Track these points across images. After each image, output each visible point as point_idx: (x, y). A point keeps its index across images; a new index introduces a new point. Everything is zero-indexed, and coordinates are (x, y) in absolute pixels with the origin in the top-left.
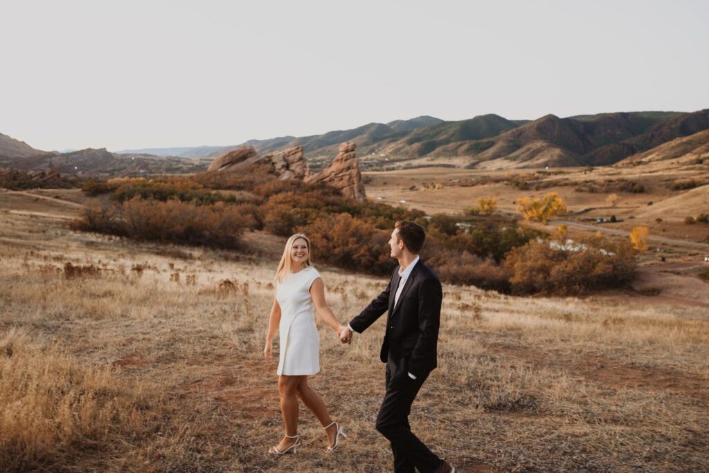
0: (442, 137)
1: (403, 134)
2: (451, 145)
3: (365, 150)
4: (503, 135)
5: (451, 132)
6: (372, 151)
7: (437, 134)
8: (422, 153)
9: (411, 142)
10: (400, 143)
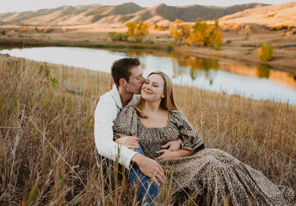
0: (105, 13)
1: (83, 11)
2: (110, 18)
3: (60, 19)
4: (138, 13)
5: (110, 10)
6: (65, 20)
7: (102, 11)
8: (94, 21)
9: (87, 15)
10: (81, 15)
